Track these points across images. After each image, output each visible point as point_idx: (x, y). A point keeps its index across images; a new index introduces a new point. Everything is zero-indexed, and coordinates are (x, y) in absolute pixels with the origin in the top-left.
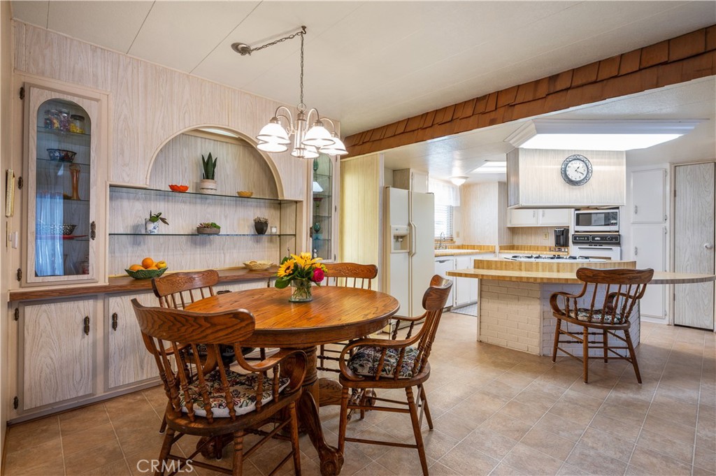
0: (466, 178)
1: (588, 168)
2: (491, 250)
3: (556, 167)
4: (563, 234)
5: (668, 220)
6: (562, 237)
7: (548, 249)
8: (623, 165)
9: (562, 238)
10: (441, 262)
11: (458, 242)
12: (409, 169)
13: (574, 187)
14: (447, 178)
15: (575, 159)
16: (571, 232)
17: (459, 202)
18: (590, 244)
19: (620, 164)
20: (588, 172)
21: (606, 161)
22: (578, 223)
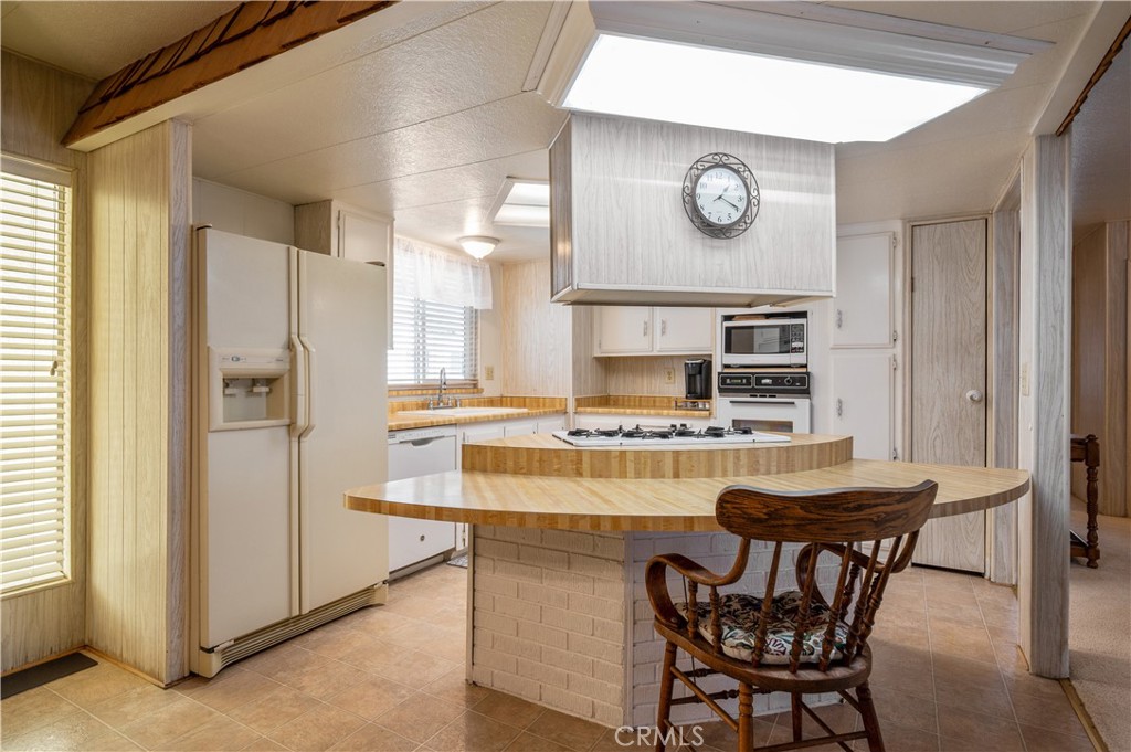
0: (496, 241)
1: (749, 193)
2: (558, 408)
3: (670, 183)
4: (700, 373)
5: (899, 343)
6: (698, 377)
7: (673, 404)
8: (828, 193)
9: (699, 380)
10: (416, 443)
11: (490, 389)
12: (330, 201)
13: (716, 242)
14: (450, 238)
15: (717, 165)
16: (717, 368)
17: (490, 299)
18: (753, 392)
19: (822, 190)
20: (749, 202)
21: (792, 178)
22: (728, 349)
